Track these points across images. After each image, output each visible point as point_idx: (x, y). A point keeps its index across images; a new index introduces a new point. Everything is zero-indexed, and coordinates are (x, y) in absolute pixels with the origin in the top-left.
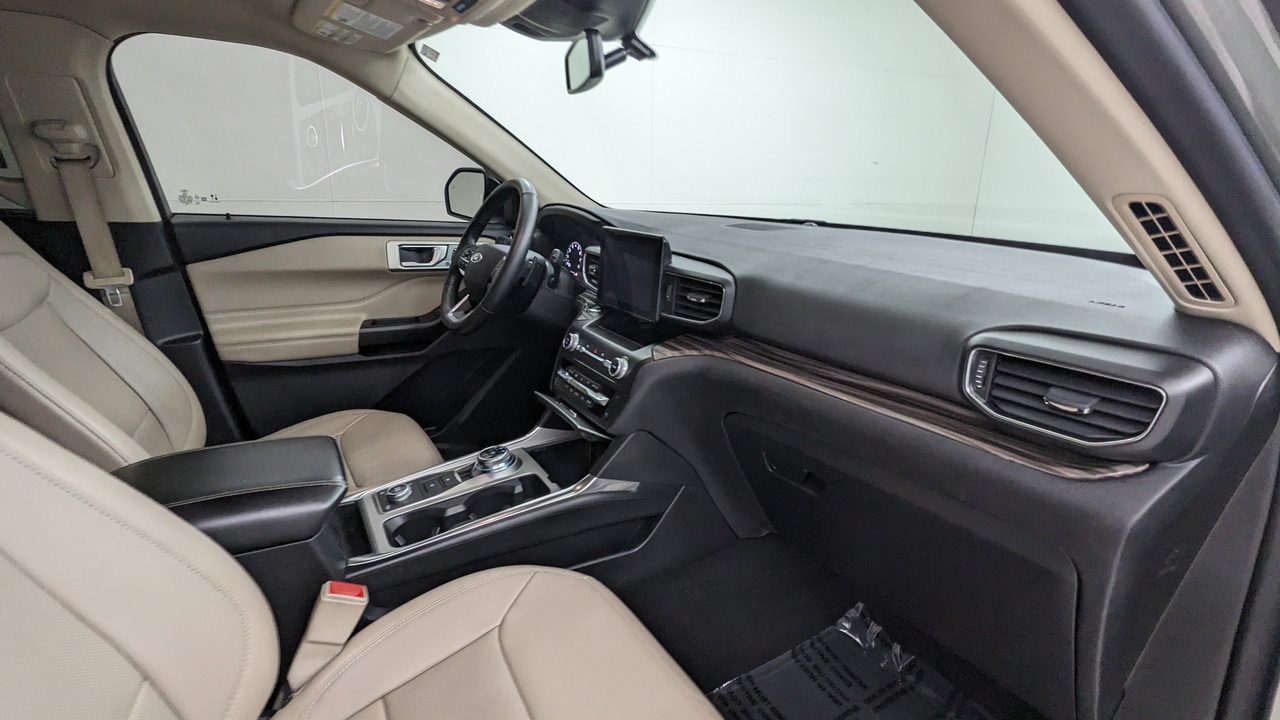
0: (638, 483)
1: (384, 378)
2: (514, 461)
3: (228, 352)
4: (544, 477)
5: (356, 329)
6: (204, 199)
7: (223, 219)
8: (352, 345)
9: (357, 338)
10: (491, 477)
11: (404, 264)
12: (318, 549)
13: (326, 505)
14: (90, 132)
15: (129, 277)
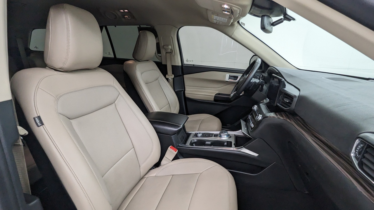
0: (258, 155)
1: (219, 108)
2: (228, 135)
3: (187, 95)
4: (233, 143)
5: (214, 95)
6: (190, 61)
7: (192, 66)
8: (212, 99)
9: (214, 97)
10: (220, 138)
11: (229, 80)
12: (173, 138)
13: (176, 129)
14: (172, 47)
15: (173, 76)
